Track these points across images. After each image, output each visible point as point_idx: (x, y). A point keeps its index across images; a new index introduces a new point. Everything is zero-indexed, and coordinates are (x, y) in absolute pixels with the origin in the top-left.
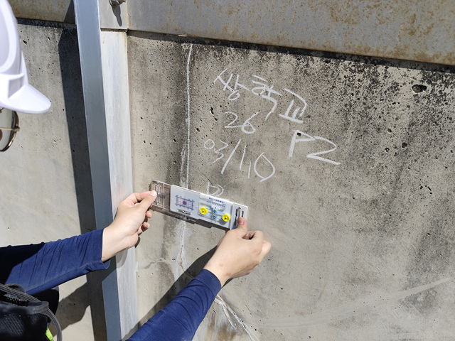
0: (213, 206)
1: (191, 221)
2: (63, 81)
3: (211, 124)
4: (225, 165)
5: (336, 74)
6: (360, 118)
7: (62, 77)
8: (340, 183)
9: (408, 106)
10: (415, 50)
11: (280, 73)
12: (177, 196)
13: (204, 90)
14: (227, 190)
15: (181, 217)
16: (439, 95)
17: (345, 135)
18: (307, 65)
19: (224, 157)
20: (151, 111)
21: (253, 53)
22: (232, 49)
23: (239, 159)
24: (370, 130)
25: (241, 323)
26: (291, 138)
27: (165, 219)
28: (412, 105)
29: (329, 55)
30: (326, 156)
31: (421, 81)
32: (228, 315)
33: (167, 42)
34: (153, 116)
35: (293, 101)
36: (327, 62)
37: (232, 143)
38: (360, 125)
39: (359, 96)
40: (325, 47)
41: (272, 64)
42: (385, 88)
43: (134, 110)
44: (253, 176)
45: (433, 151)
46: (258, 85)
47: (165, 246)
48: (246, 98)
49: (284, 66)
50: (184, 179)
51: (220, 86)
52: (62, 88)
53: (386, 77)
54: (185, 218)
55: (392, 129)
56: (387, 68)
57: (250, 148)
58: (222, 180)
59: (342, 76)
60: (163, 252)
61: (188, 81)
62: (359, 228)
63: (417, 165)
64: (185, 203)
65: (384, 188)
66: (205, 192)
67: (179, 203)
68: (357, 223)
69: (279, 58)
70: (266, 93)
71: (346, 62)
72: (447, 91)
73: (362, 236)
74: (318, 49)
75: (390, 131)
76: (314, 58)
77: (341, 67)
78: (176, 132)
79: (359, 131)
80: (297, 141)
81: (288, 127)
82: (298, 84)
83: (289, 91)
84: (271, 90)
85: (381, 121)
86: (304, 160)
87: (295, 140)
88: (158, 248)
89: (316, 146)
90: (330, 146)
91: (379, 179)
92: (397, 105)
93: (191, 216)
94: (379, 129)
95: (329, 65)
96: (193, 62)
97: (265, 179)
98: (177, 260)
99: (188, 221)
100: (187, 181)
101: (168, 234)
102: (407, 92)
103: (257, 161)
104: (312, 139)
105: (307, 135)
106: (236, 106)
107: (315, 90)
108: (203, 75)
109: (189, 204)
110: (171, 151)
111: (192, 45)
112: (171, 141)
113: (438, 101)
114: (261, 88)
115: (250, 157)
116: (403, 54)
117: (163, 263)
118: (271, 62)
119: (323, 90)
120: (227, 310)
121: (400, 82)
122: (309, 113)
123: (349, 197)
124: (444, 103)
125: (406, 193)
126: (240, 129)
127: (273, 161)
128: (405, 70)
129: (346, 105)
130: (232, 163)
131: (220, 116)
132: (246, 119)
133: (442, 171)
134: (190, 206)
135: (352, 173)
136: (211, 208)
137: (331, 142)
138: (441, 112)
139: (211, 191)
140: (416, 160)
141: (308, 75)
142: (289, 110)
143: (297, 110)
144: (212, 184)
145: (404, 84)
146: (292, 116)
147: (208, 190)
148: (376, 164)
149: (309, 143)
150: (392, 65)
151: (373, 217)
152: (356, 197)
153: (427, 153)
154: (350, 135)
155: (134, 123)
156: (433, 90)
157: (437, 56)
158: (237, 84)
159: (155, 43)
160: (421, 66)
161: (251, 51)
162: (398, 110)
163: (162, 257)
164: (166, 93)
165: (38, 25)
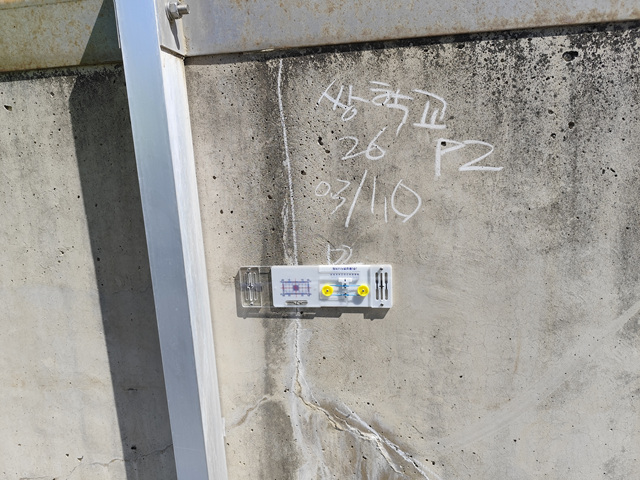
0: (341, 279)
1: (307, 314)
2: (77, 152)
3: (321, 160)
4: (350, 213)
5: (474, 58)
6: (513, 105)
7: (76, 146)
8: (508, 194)
9: (564, 78)
10: (556, 13)
11: (405, 71)
12: (282, 281)
13: (306, 116)
14: (357, 249)
15: (292, 313)
16: (593, 58)
17: (500, 129)
18: (438, 55)
19: (347, 201)
20: (228, 163)
21: (367, 54)
22: (337, 55)
23: (369, 198)
24: (529, 116)
25: (409, 460)
26: (434, 152)
27: (266, 325)
28: (568, 76)
29: (461, 39)
30: (483, 163)
31: (570, 47)
32: (386, 454)
33: (245, 64)
34: (234, 170)
35: (428, 103)
36: (460, 47)
37: (355, 178)
38: (516, 113)
39: (507, 78)
40: (455, 29)
41: (393, 63)
42: (534, 64)
43: (201, 169)
44: (392, 218)
45: (605, 124)
46: (380, 93)
47: (270, 373)
48: (366, 113)
49: (409, 62)
50: (290, 251)
51: (327, 106)
52: (76, 164)
53: (531, 50)
54: (299, 314)
55: (553, 109)
56: (530, 40)
57: (381, 179)
58: (349, 237)
59: (481, 60)
60: (267, 384)
61: (281, 109)
62: (544, 248)
63: (591, 146)
64: (296, 288)
65: (563, 184)
66: (324, 262)
67: (287, 291)
68: (541, 242)
69: (401, 54)
70: (392, 100)
71: (483, 43)
72: (600, 51)
73: (550, 257)
74: (447, 32)
75: (551, 112)
76: (444, 45)
77: (478, 49)
78: (270, 185)
79: (516, 121)
80: (443, 152)
81: (428, 136)
82: (430, 80)
83: (420, 91)
84: (397, 96)
85: (538, 103)
86: (456, 176)
87: (440, 152)
88: (258, 378)
89: (468, 153)
90: (485, 149)
91: (553, 174)
92: (551, 80)
93: (308, 306)
94: (538, 113)
95: (463, 49)
96: (286, 82)
97: (408, 217)
98: (293, 389)
99: (303, 317)
100: (295, 253)
101: (274, 350)
102: (558, 63)
103: (394, 194)
104: (461, 145)
105: (454, 142)
106: (354, 127)
107: (453, 82)
108: (303, 97)
109: (303, 288)
110: (267, 214)
111: (281, 60)
112: (264, 200)
113: (594, 66)
114: (384, 95)
115: (384, 191)
116: (544, 21)
117: (269, 403)
118: (392, 61)
119: (463, 81)
120: (385, 445)
121: (549, 53)
122: (451, 113)
123: (523, 209)
124: (600, 66)
125: (588, 184)
126: (363, 156)
127: (416, 188)
128: (550, 38)
129: (494, 93)
130: (359, 207)
131: (332, 145)
132: (370, 141)
133: (620, 145)
134: (305, 291)
135: (519, 176)
136: (338, 284)
137: (486, 144)
138: (600, 77)
139: (334, 258)
140: (589, 140)
141: (441, 66)
142: (425, 115)
143: (436, 112)
144: (333, 246)
145: (553, 54)
146: (430, 122)
147: (329, 257)
148: (545, 156)
149: (458, 151)
150: (535, 36)
151: (558, 227)
152: (532, 207)
153: (598, 128)
154: (506, 129)
155: (203, 188)
156: (585, 54)
157: (580, 16)
158: (350, 97)
159: (227, 68)
160: (566, 30)
161: (363, 53)
162: (554, 85)
163: (266, 392)
164: (250, 132)
165: (32, 78)
